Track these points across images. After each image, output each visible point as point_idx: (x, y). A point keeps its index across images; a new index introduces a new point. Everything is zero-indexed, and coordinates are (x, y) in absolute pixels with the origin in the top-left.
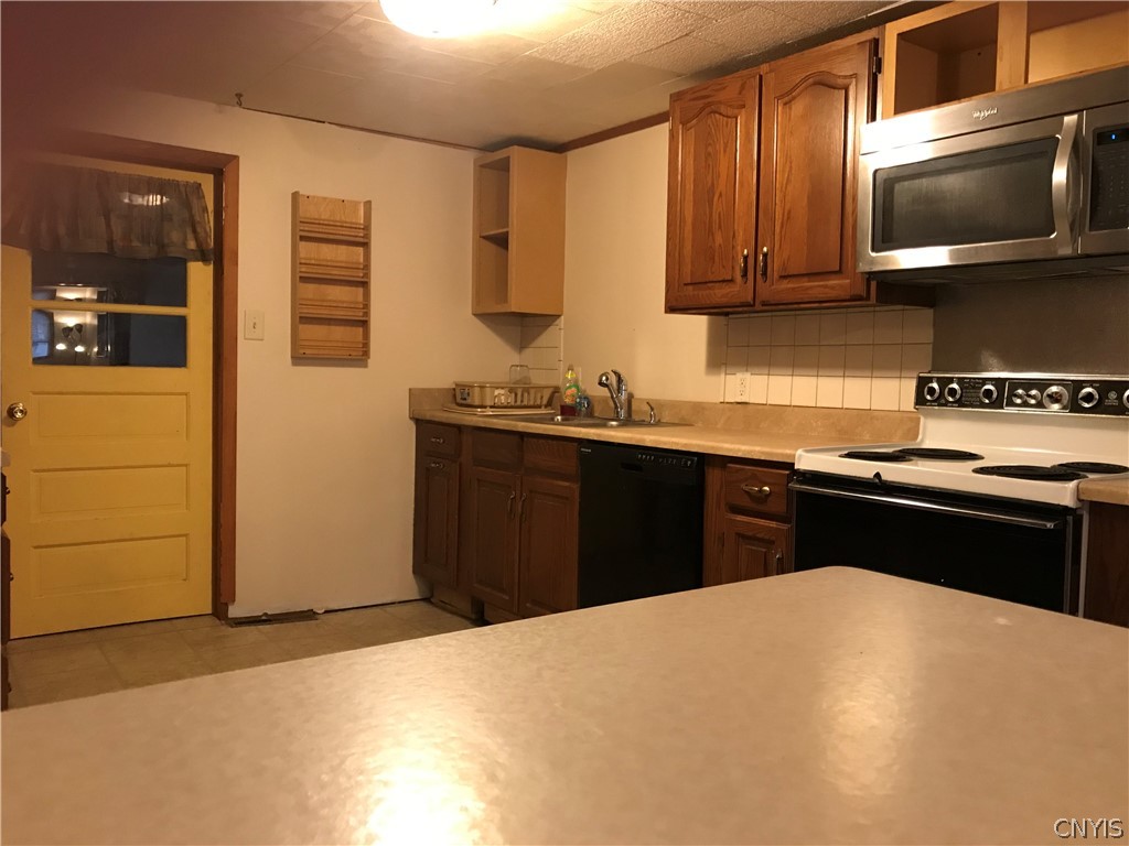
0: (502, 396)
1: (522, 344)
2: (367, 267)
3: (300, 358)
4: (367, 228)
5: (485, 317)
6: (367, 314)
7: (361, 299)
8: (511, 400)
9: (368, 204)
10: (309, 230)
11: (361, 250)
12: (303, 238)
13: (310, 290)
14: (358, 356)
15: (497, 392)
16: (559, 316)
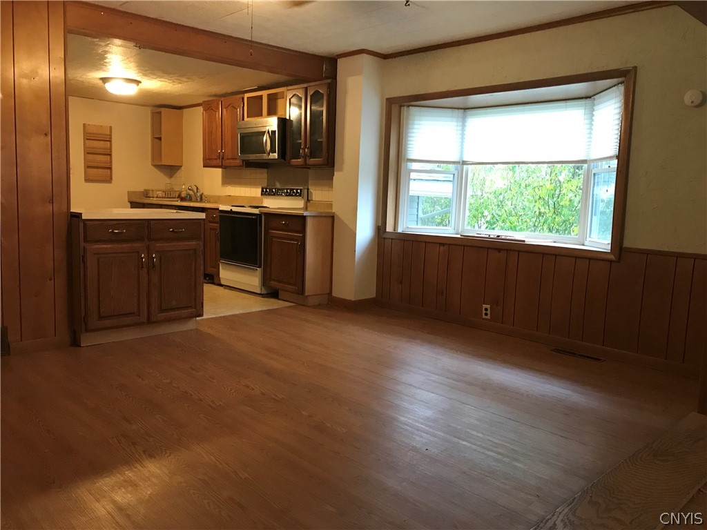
0: (160, 194)
1: (171, 176)
2: (111, 149)
3: (87, 180)
4: (111, 135)
5: (155, 166)
6: (111, 165)
7: (109, 159)
8: (164, 195)
9: (111, 127)
10: (89, 136)
11: (108, 143)
12: (87, 139)
13: (91, 157)
14: (109, 180)
15: (158, 193)
16: (181, 166)
